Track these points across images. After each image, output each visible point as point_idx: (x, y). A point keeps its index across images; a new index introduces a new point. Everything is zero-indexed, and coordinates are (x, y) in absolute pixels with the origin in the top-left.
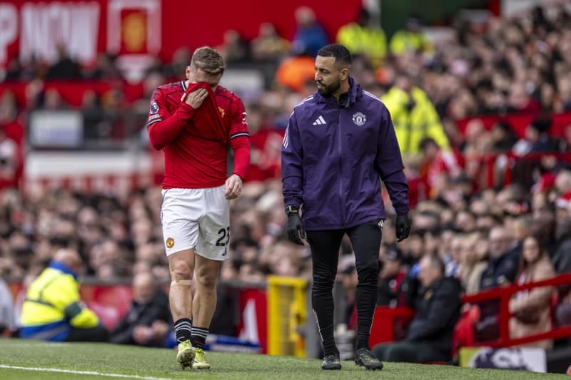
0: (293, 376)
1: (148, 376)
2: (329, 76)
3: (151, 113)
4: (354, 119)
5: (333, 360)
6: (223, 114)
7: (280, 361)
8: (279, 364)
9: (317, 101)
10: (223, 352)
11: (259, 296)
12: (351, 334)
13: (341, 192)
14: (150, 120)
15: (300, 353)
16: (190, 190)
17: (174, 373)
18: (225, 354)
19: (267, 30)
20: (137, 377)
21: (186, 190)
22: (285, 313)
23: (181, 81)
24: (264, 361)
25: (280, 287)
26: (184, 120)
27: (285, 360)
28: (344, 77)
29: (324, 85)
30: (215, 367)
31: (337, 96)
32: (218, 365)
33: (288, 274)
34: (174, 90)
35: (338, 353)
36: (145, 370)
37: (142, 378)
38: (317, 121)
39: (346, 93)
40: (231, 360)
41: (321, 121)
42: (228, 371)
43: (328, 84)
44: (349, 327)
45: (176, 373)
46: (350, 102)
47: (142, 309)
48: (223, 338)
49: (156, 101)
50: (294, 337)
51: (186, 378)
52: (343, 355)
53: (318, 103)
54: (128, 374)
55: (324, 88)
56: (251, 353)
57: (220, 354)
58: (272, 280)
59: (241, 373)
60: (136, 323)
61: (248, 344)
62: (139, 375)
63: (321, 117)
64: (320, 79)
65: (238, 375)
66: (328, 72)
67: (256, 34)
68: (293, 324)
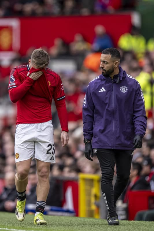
0: (93, 228)
1: (13, 229)
2: (107, 65)
3: (11, 82)
4: (121, 89)
5: (115, 219)
6: (50, 84)
7: (85, 221)
8: (85, 222)
9: (101, 79)
10: (54, 215)
11: (74, 184)
12: (125, 206)
13: (113, 129)
14: (9, 86)
15: (97, 217)
16: (29, 124)
17: (27, 227)
18: (55, 217)
19: (78, 38)
20: (7, 229)
21: (27, 124)
22: (89, 194)
23: (27, 64)
24: (77, 221)
25: (85, 180)
26: (28, 87)
27: (89, 220)
28: (116, 66)
29: (105, 70)
30: (50, 223)
31: (112, 76)
32: (52, 223)
33: (90, 173)
34: (23, 70)
35: (117, 216)
36: (11, 225)
37: (10, 230)
38: (101, 90)
39: (117, 75)
40: (59, 220)
41: (103, 90)
42: (57, 226)
43: (107, 70)
44: (124, 202)
45: (28, 227)
46: (119, 80)
47: (10, 191)
48: (54, 208)
49: (13, 75)
50: (94, 207)
51: (34, 230)
52: (121, 217)
53: (102, 80)
54: (2, 228)
55: (104, 71)
56: (70, 216)
57: (52, 216)
58: (81, 176)
59: (64, 227)
60: (7, 199)
61: (68, 211)
62: (7, 228)
63: (103, 88)
64: (103, 66)
65: (62, 228)
66: (107, 63)
67: (72, 40)
68: (93, 200)
